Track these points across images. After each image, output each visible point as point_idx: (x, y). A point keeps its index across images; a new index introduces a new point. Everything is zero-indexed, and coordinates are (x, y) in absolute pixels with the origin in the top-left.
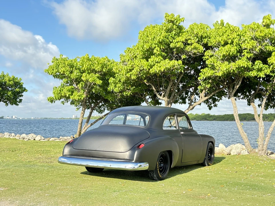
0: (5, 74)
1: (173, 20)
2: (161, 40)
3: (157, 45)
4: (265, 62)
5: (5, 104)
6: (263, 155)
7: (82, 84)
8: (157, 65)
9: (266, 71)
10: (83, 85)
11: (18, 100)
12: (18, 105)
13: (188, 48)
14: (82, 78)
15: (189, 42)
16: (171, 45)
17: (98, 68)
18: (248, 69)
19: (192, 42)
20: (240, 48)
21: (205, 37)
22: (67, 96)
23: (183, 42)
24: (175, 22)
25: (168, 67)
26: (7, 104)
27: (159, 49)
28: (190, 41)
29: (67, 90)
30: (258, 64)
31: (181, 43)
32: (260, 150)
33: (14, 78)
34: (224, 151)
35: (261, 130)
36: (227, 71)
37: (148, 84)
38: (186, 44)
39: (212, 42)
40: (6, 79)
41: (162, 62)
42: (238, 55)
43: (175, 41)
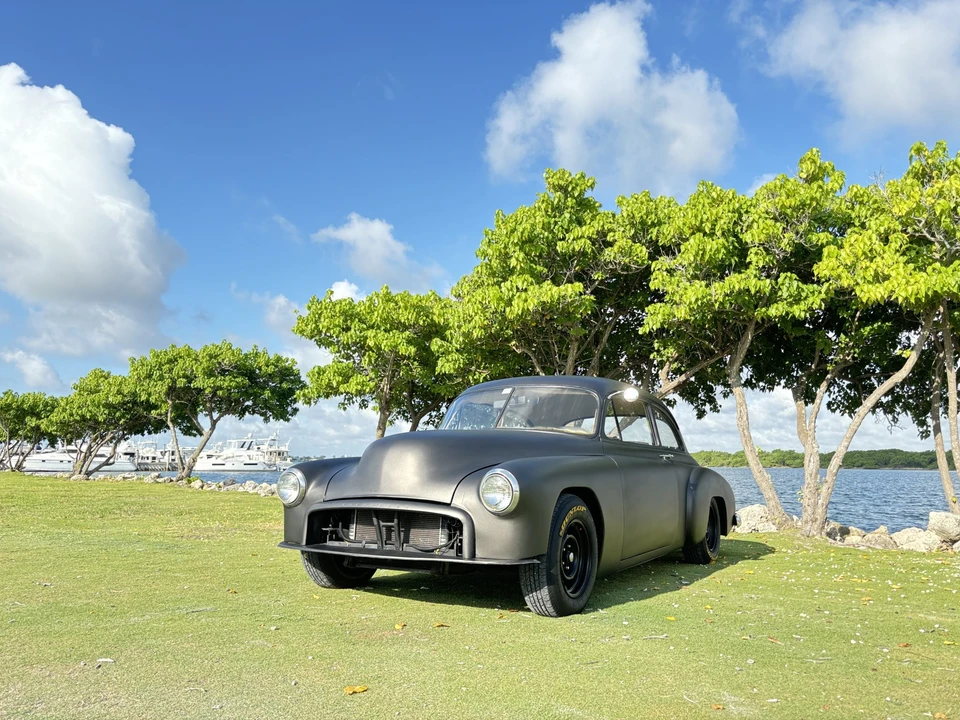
0: (260, 350)
1: (562, 183)
2: (526, 234)
3: (517, 248)
4: (807, 277)
5: (263, 418)
6: (814, 536)
7: (369, 356)
8: (519, 297)
9: (810, 300)
10: (373, 359)
11: (289, 409)
12: (288, 420)
13: (609, 254)
14: (368, 341)
15: (609, 238)
16: (558, 248)
17: (406, 316)
18: (758, 300)
19: (616, 237)
20: (736, 244)
21: (653, 225)
22: (335, 385)
23: (590, 238)
24: (570, 189)
25: (546, 299)
26: (267, 420)
27: (522, 255)
28: (611, 234)
29: (335, 372)
30: (789, 283)
31: (583, 240)
32: (806, 522)
33: (279, 359)
35: (811, 464)
36: (700, 303)
37: (519, 351)
38: (602, 241)
39: (666, 234)
40: (262, 361)
41: (531, 288)
42: (733, 261)
43: (570, 236)
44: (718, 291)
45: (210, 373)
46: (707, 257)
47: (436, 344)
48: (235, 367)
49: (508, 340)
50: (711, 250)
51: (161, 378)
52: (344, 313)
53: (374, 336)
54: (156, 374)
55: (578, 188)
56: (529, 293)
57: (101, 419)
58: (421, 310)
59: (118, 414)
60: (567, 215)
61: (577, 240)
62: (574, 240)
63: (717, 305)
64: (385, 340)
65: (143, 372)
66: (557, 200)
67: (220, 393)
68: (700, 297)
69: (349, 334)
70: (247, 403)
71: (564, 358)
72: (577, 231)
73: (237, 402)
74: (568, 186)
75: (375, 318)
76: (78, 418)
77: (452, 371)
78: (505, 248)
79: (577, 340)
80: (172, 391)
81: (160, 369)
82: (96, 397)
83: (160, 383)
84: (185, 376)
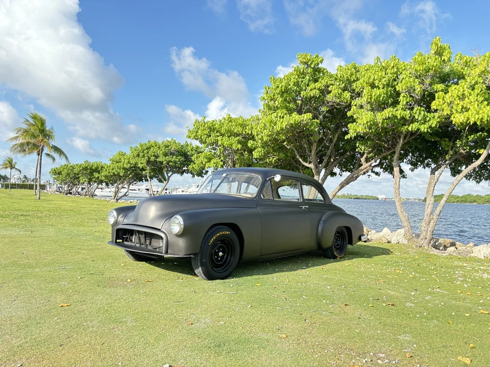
0: (189, 143)
1: (305, 60)
3: (279, 95)
4: (428, 109)
5: (192, 175)
6: (424, 246)
7: (220, 149)
9: (431, 122)
10: (222, 151)
12: (203, 177)
13: (329, 97)
14: (219, 142)
15: (330, 89)
17: (237, 130)
18: (404, 121)
19: (333, 88)
20: (393, 92)
21: (354, 81)
22: (204, 163)
23: (319, 89)
24: (309, 64)
25: (292, 122)
26: (194, 176)
27: (281, 99)
28: (331, 86)
29: (204, 157)
30: (419, 112)
31: (315, 90)
32: (422, 239)
34: (384, 237)
35: (429, 209)
36: (369, 123)
37: (288, 147)
38: (325, 91)
40: (189, 148)
41: (285, 116)
42: (390, 101)
43: (309, 88)
44: (380, 117)
45: (166, 155)
46: (373, 99)
47: (250, 143)
48: (177, 152)
49: (284, 141)
50: (375, 96)
51: (144, 156)
52: (210, 128)
53: (221, 140)
54: (141, 154)
55: (314, 63)
56: (285, 119)
57: (121, 175)
58: (243, 126)
59: (129, 172)
60: (308, 77)
61: (312, 90)
62: (310, 90)
63: (380, 125)
64: (226, 141)
65: (136, 153)
66: (302, 69)
67: (171, 164)
68: (368, 120)
69: (210, 138)
70: (184, 169)
71: (311, 151)
72: (312, 85)
73: (179, 168)
74: (308, 62)
75: (223, 131)
76: (112, 174)
77: (258, 157)
78: (274, 95)
79: (315, 142)
80: (148, 162)
81: (143, 152)
82: (119, 164)
83: (143, 159)
84: (154, 156)
